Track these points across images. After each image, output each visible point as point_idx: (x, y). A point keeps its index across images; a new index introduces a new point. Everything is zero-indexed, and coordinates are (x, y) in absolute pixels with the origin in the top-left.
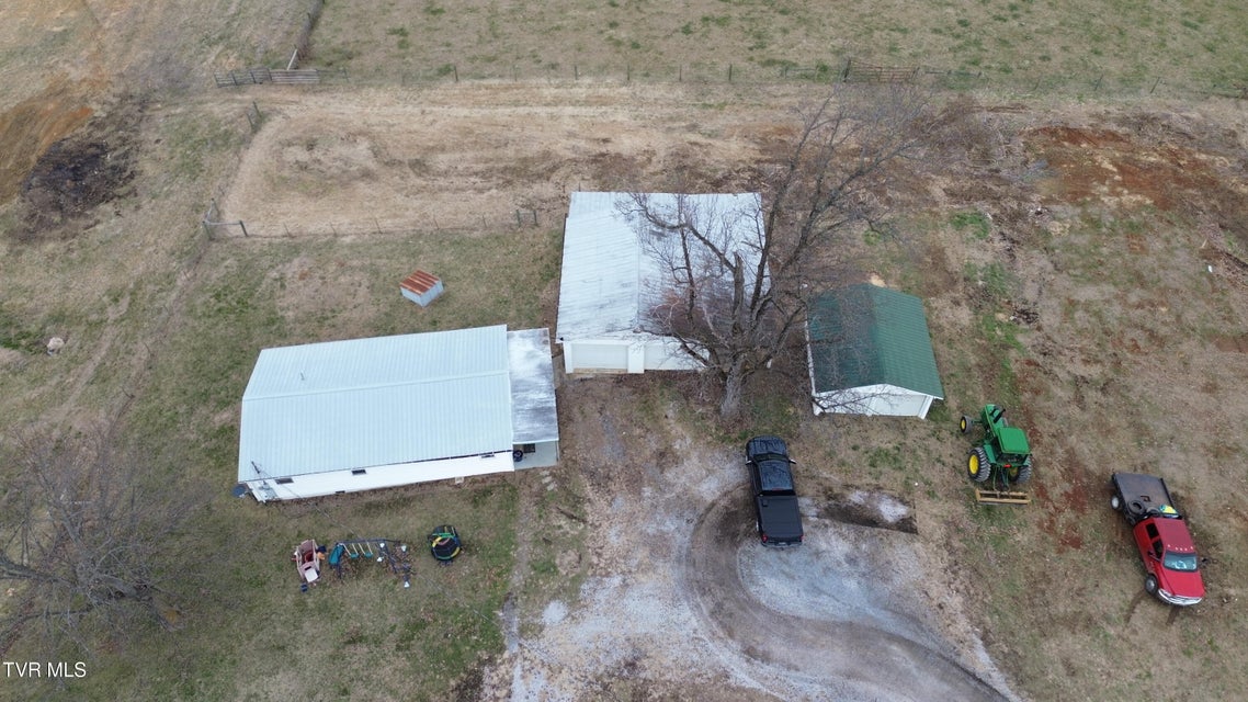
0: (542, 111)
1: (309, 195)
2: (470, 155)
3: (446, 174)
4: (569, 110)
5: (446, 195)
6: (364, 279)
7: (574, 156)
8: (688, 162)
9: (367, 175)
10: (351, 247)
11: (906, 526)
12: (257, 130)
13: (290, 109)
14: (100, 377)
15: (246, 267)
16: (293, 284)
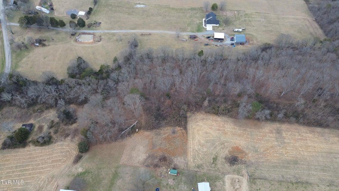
1: (231, 183)
6: (220, 189)
9: (234, 188)
10: (224, 187)
12: (240, 176)
13: (244, 179)
14: (209, 170)
15: (221, 178)
16: (219, 183)
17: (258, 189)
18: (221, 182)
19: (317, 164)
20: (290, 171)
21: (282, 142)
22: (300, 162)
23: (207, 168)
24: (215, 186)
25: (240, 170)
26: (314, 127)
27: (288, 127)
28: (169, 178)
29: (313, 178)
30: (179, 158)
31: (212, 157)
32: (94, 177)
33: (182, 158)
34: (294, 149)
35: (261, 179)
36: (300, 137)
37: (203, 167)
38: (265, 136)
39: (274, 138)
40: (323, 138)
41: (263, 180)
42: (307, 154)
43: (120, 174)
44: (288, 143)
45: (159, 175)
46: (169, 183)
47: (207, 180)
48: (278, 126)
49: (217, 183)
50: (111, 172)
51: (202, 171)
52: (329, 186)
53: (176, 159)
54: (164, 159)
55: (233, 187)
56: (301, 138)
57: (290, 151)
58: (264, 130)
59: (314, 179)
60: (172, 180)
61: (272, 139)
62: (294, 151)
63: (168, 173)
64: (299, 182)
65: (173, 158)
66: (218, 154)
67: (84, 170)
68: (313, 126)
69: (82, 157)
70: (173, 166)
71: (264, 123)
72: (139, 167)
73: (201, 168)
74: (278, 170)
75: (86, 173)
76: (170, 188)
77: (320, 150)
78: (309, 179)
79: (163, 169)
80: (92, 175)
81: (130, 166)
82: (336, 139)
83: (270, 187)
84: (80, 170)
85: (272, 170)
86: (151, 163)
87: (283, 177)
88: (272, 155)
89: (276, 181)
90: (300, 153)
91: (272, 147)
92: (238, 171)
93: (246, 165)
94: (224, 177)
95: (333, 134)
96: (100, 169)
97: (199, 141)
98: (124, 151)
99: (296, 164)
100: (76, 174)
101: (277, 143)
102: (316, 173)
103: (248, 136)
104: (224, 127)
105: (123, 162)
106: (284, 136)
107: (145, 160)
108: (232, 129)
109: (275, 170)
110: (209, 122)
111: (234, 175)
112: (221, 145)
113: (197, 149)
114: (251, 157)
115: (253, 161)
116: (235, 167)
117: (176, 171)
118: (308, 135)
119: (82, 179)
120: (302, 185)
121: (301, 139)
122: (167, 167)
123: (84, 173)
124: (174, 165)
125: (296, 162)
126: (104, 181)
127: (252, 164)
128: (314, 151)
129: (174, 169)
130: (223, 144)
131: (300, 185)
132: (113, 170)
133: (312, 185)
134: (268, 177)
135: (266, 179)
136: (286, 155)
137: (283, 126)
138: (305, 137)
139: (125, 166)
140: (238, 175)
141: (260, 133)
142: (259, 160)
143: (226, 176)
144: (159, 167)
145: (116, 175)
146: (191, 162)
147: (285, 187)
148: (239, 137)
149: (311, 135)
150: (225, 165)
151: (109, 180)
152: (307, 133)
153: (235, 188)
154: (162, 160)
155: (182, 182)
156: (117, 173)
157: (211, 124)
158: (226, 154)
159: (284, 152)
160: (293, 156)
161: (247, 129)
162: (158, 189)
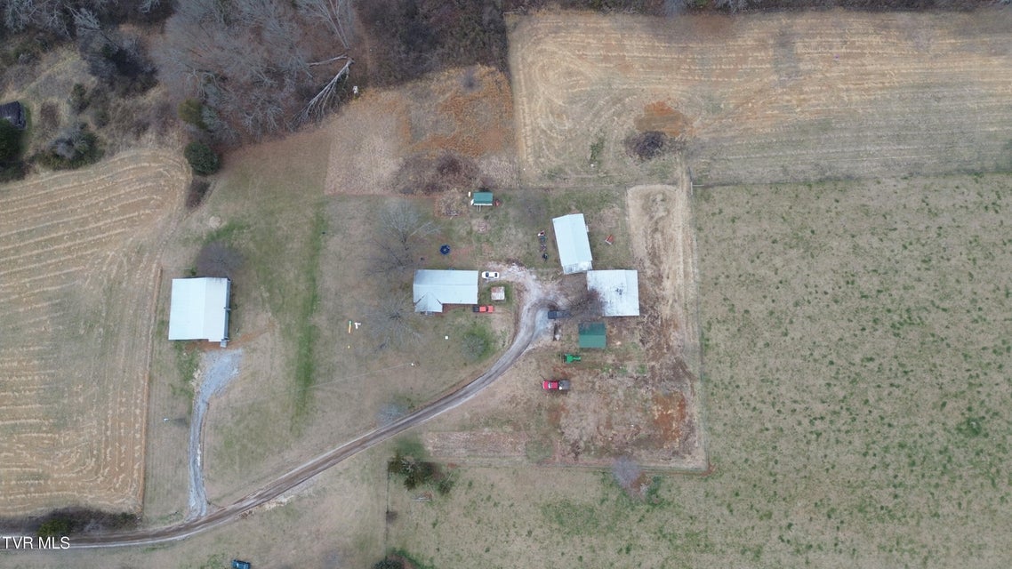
0: (681, 259)
1: (643, 206)
2: (661, 243)
3: (653, 237)
4: (682, 267)
5: (644, 239)
6: (614, 225)
7: (662, 269)
8: (660, 300)
9: (652, 218)
10: (625, 220)
11: (555, 339)
12: (669, 184)
13: (679, 190)
14: (583, 179)
15: (616, 198)
16: (611, 211)
17: (717, 211)
18: (617, 209)
19: (883, 123)
20: (804, 152)
21: (792, 72)
22: (837, 123)
23: (575, 176)
24: (601, 220)
25: (669, 167)
26: (889, 14)
27: (813, 20)
28: (471, 217)
29: (865, 164)
30: (494, 160)
31: (590, 143)
32: (258, 238)
33: (504, 158)
34: (824, 88)
35: (724, 185)
36: (843, 50)
37: (566, 174)
38: (744, 60)
39: (769, 63)
40: (910, 43)
41: (731, 187)
42: (858, 97)
43: (332, 220)
44: (809, 72)
45: (443, 211)
46: (475, 228)
47: (577, 207)
48: (784, 22)
49: (606, 212)
50: (305, 220)
51: (563, 186)
52: (906, 178)
53: (485, 162)
54: (450, 167)
55: (647, 217)
56: (848, 51)
57: (812, 96)
58: (740, 42)
59: (869, 164)
60: (481, 220)
61: (763, 66)
62: (822, 95)
63: (467, 203)
64: (828, 178)
65: (476, 161)
66: (605, 133)
67: (225, 223)
68: (887, 10)
69: (209, 185)
70: (479, 183)
71: (743, 17)
72: (383, 196)
73: (558, 179)
74: (774, 154)
75: (232, 230)
76: (479, 240)
77: (898, 82)
78: (856, 168)
79: (453, 194)
80: (251, 232)
81: (356, 196)
82: (948, 41)
83: (748, 202)
84: (213, 223)
85: (758, 155)
86: (415, 182)
87: (786, 170)
88: (759, 115)
89: (766, 184)
90: (839, 97)
91: (760, 91)
92: (662, 172)
93: (685, 151)
94: (624, 194)
95: (941, 28)
96: (272, 213)
97: (549, 101)
98: (331, 157)
99: (825, 130)
100: (204, 235)
101: (775, 77)
102: (878, 148)
103: (693, 67)
104: (622, 47)
105: (333, 187)
106: (799, 52)
107: (398, 176)
108: (646, 50)
109: (765, 155)
110: (577, 37)
111: (652, 184)
112: (615, 104)
113: (543, 126)
114: (699, 127)
115: (705, 138)
116: (654, 162)
117: (489, 196)
118: (870, 39)
119: (227, 245)
120: (835, 185)
121: (847, 56)
122: (462, 187)
123: (228, 230)
124: (482, 180)
125: (824, 126)
126: (290, 246)
127: (703, 147)
128: (880, 85)
129: (484, 190)
130: (620, 100)
131: (829, 186)
132: (310, 213)
133: (862, 182)
134: (743, 177)
135: (737, 183)
136: (799, 110)
137: (798, 21)
138: (858, 48)
139: (342, 198)
140: (663, 183)
141: (729, 51)
142: (723, 135)
143: (630, 192)
144: (441, 189)
145: (321, 228)
146: (530, 166)
147: (786, 196)
148: (668, 73)
149: (876, 40)
150: (626, 160)
151: (303, 240)
152: (867, 34)
153: (655, 219)
154: (445, 171)
155: (508, 222)
156: (323, 221)
157: (582, 42)
158: (629, 128)
159: (794, 102)
160: (819, 108)
161: (691, 45)
162: (445, 247)
